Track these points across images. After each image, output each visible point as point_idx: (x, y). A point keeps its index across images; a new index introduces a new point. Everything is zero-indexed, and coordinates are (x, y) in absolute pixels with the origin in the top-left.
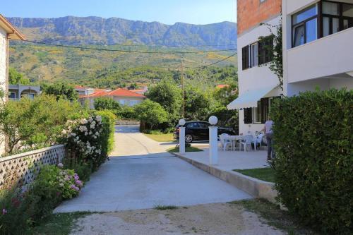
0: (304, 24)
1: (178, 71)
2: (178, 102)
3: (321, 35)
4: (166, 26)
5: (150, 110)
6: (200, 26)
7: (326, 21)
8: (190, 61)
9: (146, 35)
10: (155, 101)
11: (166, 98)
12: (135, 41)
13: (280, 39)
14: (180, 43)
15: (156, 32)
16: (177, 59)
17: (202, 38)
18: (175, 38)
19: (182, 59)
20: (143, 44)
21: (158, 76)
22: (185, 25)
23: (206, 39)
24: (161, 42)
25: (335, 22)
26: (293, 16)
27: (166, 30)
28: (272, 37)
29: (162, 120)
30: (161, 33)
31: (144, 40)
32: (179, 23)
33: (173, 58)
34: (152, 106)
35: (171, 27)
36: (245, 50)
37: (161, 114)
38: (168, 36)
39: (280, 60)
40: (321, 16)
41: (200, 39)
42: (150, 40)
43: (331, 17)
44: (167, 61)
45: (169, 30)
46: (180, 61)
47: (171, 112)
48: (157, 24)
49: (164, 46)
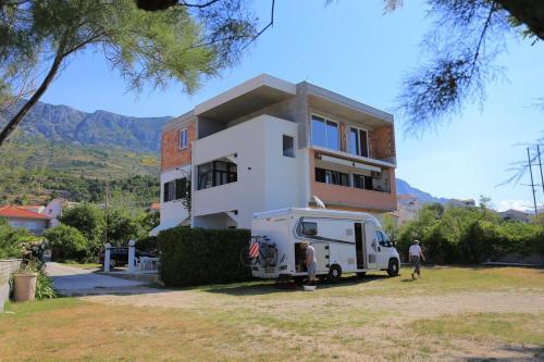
0: (206, 174)
1: (97, 181)
2: (100, 227)
3: (214, 185)
4: (81, 113)
5: (65, 237)
6: (133, 119)
7: (218, 175)
8: (116, 166)
9: (47, 123)
10: (72, 225)
11: (85, 223)
12: (28, 129)
13: (190, 182)
14: (101, 140)
15: (64, 120)
16: (96, 163)
17: (135, 135)
18: (94, 130)
19: (103, 163)
20: (42, 136)
21: (64, 185)
22: (110, 115)
23: (141, 137)
24: (71, 135)
25: (225, 175)
26: (199, 167)
27: (81, 119)
28: (185, 179)
29: (80, 247)
30: (73, 123)
31: (43, 130)
32: (101, 112)
33: (89, 160)
34: (68, 232)
35: (89, 115)
36: (166, 185)
37: (79, 240)
38: (83, 128)
39: (190, 197)
40: (215, 171)
41: (132, 137)
42: (54, 132)
43: (222, 172)
44: (80, 164)
45: (85, 120)
46: (100, 166)
47: (91, 238)
48: (67, 109)
49: (76, 142)
